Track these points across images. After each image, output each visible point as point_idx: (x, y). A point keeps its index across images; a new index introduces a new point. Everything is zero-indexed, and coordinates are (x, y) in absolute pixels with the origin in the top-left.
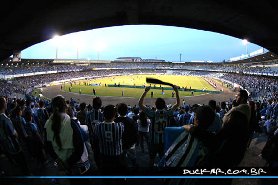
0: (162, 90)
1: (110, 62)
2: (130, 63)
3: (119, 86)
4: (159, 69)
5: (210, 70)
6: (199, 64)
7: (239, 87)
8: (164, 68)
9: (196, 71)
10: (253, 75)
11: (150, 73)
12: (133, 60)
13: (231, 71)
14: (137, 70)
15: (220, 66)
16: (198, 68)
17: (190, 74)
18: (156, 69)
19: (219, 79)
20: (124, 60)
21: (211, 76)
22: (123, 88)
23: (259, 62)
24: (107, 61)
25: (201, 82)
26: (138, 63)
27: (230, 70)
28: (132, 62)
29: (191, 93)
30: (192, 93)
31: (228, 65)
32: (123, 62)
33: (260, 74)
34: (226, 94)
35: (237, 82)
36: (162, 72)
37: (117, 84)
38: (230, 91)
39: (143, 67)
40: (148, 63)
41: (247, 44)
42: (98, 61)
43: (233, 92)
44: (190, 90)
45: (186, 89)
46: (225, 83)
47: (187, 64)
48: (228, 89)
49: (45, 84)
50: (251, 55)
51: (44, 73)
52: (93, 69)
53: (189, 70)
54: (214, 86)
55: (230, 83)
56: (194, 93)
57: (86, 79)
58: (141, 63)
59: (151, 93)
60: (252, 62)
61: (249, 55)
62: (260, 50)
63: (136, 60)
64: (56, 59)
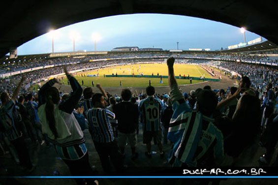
0: (160, 79)
1: (107, 53)
2: (127, 52)
3: (117, 76)
4: (156, 58)
5: (208, 58)
6: (196, 52)
7: (238, 75)
8: (162, 57)
9: (194, 59)
10: (251, 63)
11: (148, 62)
12: (130, 49)
13: (230, 60)
14: (134, 59)
15: (218, 54)
16: (196, 56)
17: (188, 62)
18: (154, 58)
19: (217, 67)
20: (121, 50)
21: (209, 64)
22: (120, 78)
23: (258, 51)
24: (104, 52)
25: (199, 70)
26: (135, 52)
27: (228, 58)
28: (129, 52)
29: (189, 80)
30: (191, 81)
31: (226, 54)
32: (120, 52)
33: (259, 63)
34: (224, 82)
35: (235, 70)
36: (160, 61)
37: (115, 74)
38: (228, 79)
39: (141, 56)
40: (146, 52)
41: (245, 32)
42: (95, 52)
43: (231, 80)
44: (188, 78)
45: (184, 78)
46: (223, 71)
47: (184, 52)
48: (226, 77)
49: (43, 79)
50: (249, 44)
51: (42, 68)
52: (90, 61)
53: (187, 59)
54: (212, 74)
55: (229, 71)
56: (192, 81)
57: (83, 71)
58: (138, 52)
59: (149, 82)
60: (250, 50)
61: (247, 44)
62: (258, 39)
63: (133, 50)
64: (53, 53)
